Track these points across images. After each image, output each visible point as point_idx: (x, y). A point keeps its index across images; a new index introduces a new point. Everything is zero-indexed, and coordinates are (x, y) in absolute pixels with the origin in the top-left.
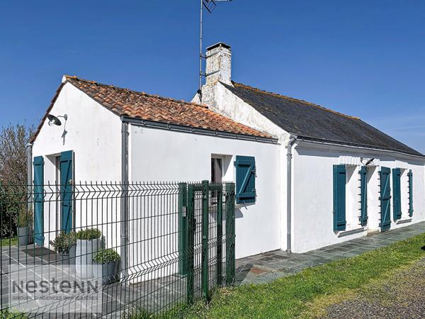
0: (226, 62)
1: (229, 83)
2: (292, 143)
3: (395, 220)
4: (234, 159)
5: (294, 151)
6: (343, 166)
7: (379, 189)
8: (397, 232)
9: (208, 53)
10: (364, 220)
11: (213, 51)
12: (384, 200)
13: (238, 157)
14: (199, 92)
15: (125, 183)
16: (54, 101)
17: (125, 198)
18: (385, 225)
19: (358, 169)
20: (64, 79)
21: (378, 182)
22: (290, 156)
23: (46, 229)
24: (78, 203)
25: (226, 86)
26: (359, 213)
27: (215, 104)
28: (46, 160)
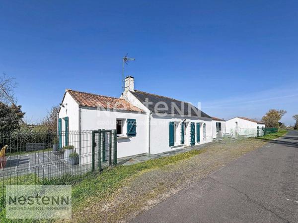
0: (132, 83)
1: (133, 91)
2: (151, 114)
3: (197, 142)
4: (126, 120)
5: (152, 118)
6: (173, 123)
7: (190, 130)
8: (198, 146)
9: (126, 80)
10: (183, 142)
11: (127, 79)
12: (192, 134)
13: (128, 119)
14: (122, 94)
15: (80, 130)
16: (64, 98)
17: (80, 134)
18: (193, 143)
19: (181, 123)
20: (66, 91)
21: (190, 128)
22: (150, 118)
23: (62, 142)
24: (70, 136)
25: (131, 92)
26: (181, 139)
27: (127, 99)
28: (62, 119)
